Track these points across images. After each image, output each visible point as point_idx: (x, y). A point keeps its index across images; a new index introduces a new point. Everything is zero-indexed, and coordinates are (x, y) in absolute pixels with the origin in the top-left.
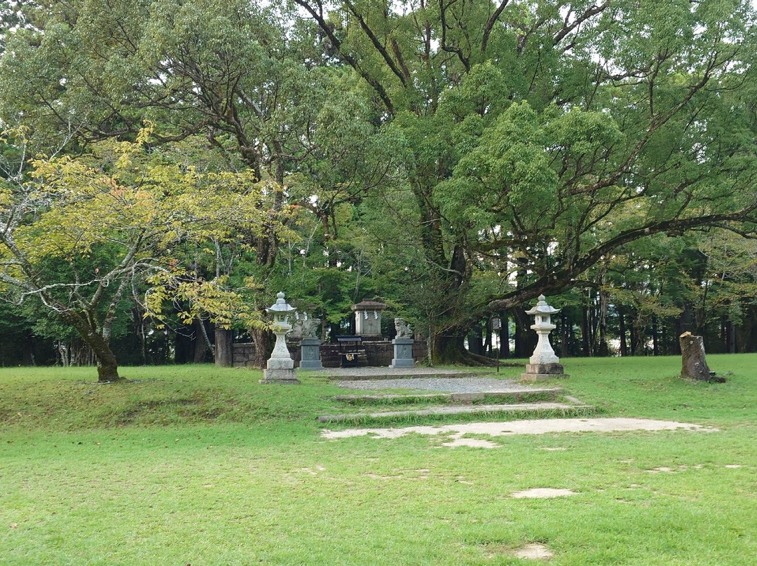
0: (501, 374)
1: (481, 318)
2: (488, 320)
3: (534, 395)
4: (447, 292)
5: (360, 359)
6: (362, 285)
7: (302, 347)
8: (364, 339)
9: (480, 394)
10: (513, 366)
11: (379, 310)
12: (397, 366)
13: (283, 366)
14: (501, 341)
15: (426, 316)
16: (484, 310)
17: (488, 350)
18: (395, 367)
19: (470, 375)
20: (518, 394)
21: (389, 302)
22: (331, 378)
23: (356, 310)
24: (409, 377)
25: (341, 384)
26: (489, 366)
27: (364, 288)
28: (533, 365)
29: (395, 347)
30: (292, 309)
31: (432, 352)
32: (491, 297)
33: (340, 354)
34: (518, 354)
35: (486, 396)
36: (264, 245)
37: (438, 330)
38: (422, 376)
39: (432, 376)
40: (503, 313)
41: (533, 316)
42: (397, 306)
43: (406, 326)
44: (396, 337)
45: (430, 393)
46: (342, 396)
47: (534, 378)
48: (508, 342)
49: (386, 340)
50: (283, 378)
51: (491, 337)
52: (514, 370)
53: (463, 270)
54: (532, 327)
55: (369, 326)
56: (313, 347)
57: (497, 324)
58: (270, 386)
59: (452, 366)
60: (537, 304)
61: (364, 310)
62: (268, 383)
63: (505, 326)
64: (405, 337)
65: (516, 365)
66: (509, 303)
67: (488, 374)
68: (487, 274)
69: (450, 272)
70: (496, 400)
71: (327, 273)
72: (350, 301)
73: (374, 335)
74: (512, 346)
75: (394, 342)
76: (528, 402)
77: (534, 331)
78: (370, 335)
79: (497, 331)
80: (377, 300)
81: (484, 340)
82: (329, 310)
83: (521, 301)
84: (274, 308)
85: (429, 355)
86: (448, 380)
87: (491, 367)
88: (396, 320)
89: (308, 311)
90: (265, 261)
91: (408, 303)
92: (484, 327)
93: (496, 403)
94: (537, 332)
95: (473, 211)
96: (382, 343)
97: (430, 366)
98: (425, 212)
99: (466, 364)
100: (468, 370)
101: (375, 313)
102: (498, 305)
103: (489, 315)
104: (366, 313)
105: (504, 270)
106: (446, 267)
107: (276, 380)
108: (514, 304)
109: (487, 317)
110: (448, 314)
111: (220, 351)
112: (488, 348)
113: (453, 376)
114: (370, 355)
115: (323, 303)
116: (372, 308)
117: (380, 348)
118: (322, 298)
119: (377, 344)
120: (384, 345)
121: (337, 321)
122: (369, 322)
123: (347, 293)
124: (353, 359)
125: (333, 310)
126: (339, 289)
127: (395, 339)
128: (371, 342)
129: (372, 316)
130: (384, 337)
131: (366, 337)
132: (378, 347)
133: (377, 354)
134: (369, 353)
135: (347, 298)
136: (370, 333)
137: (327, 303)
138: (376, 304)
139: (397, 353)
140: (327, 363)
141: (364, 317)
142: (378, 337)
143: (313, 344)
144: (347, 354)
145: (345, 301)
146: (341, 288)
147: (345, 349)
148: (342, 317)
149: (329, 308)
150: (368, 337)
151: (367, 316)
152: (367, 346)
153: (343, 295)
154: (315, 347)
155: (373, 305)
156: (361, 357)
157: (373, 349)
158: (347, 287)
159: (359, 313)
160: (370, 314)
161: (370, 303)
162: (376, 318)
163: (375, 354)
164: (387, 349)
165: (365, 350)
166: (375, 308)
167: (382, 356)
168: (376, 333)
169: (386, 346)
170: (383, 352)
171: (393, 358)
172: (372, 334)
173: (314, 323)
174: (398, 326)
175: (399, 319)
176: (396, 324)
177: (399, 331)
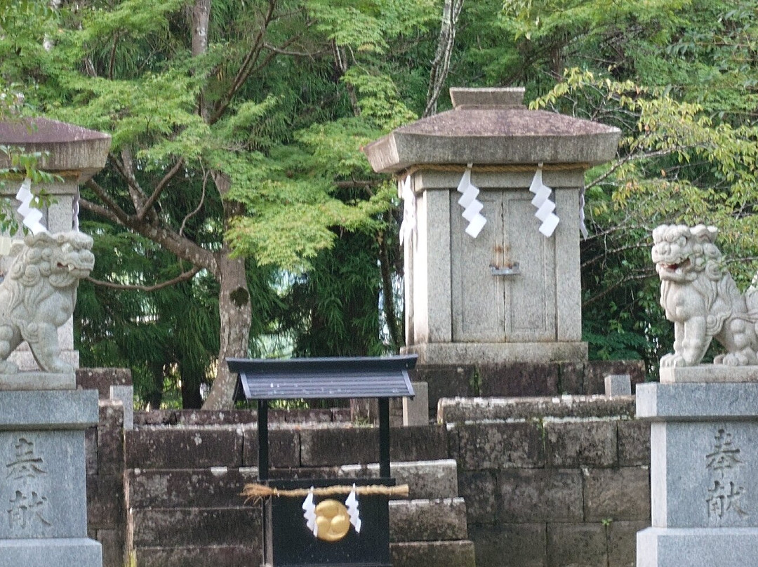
8: (445, 379)
11: (568, 171)
29: (659, 438)
33: (257, 490)
49: (613, 387)
55: (497, 290)
61: (453, 168)
64: (729, 364)
75: (647, 401)
78: (503, 354)
88: (666, 240)
96: (584, 411)
101: (539, 187)
104: (468, 189)
114: (498, 495)
115: (204, 127)
116: (517, 159)
117: (572, 450)
118: (197, 89)
119: (547, 421)
120: (599, 425)
121: (299, 254)
122: (498, 259)
123: (375, 54)
124: (358, 529)
125: (274, 176)
126: (321, 28)
127: (657, 379)
128: (501, 402)
129: (517, 211)
130: (606, 367)
131: (470, 370)
132: (553, 439)
133: (550, 494)
134: (489, 486)
135: (374, 95)
136: (506, 340)
137: (238, 128)
138: (542, 132)
139: (672, 487)
140: (174, 558)
141: (457, 224)
142: (559, 367)
143: (42, 420)
144: (311, 493)
145: (368, 112)
146: (334, 22)
147: (305, 456)
148: (335, 228)
149: (250, 161)
150: (485, 368)
151: (482, 213)
152: (475, 431)
153: (352, 71)
154: (57, 438)
155: (518, 134)
156: (422, 512)
157: (515, 455)
158: (377, 15)
159: (419, 195)
160: (498, 199)
161: (503, 121)
162: (548, 228)
163: (530, 491)
164: (619, 453)
165: (452, 463)
166: (533, 158)
167: (584, 508)
168: (549, 333)
169: (610, 435)
170: (586, 472)
171: (648, 522)
172: (520, 347)
173: (44, 265)
174: (682, 283)
175: (697, 230)
176: (662, 271)
177: (683, 320)
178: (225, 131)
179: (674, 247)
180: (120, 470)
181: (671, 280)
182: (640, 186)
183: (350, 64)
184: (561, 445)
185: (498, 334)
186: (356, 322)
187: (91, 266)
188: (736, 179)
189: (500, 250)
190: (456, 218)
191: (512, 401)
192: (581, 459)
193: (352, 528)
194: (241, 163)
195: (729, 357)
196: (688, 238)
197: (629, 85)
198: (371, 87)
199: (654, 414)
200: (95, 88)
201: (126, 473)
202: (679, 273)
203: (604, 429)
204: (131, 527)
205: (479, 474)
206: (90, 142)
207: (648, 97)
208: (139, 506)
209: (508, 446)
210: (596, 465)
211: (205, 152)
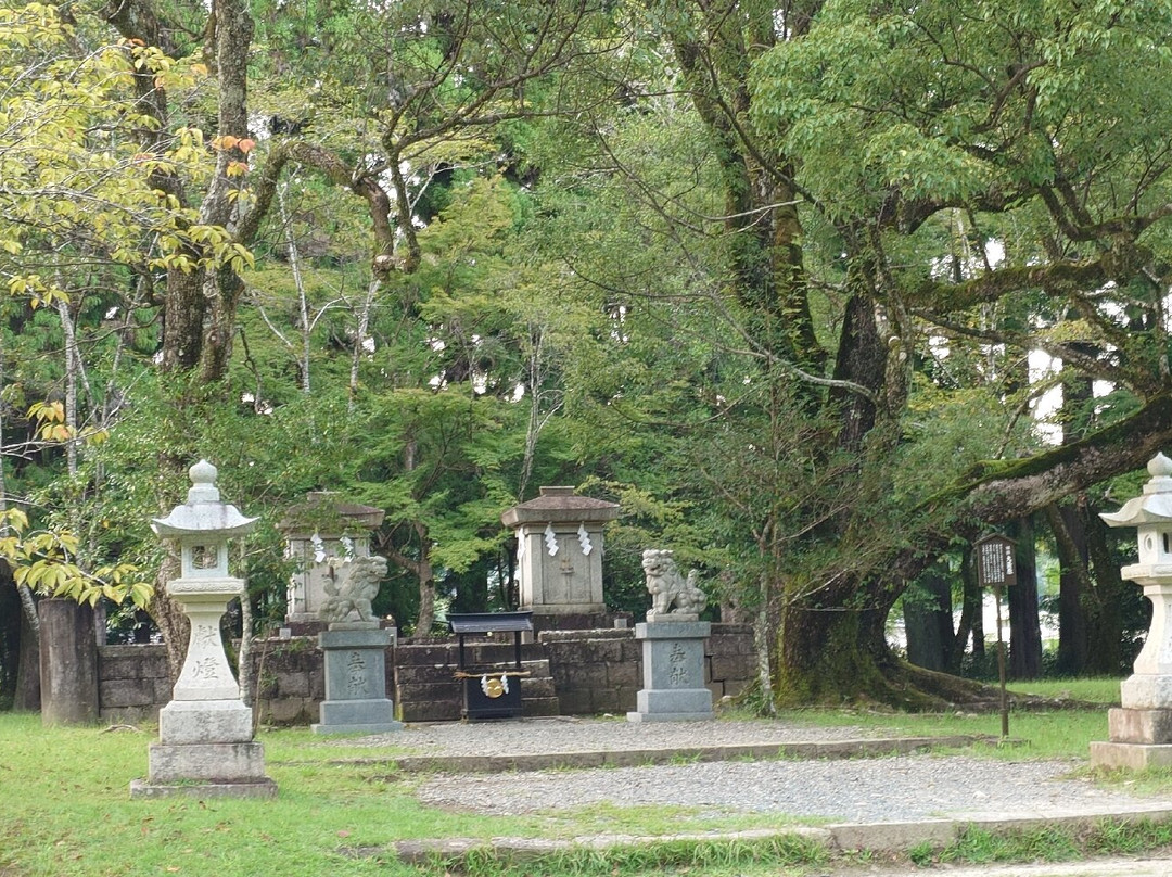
0: (1018, 744)
1: (944, 546)
2: (967, 552)
3: (1142, 827)
4: (822, 459)
5: (531, 691)
6: (546, 444)
7: (326, 653)
8: (541, 621)
9: (937, 826)
10: (1056, 707)
11: (595, 524)
12: (656, 714)
13: (214, 730)
14: (1013, 619)
15: (752, 541)
16: (950, 517)
17: (970, 649)
18: (646, 720)
19: (905, 748)
20: (1081, 826)
21: (637, 498)
22: (406, 767)
23: (517, 526)
24: (687, 755)
25: (433, 788)
26: (972, 710)
27: (554, 454)
28: (1135, 712)
29: (647, 649)
30: (244, 521)
31: (773, 664)
32: (978, 471)
33: (460, 674)
34: (1068, 664)
35: (963, 833)
36: (186, 306)
37: (794, 591)
38: (732, 754)
39: (769, 752)
40: (1018, 525)
41: (1130, 532)
42: (660, 509)
43: (685, 576)
44: (650, 616)
45: (751, 824)
46: (420, 843)
47: (1139, 757)
48: (1037, 621)
49: (619, 625)
50: (213, 772)
51: (980, 605)
52: (1061, 723)
53: (878, 379)
54: (1127, 572)
55: (564, 580)
56: (362, 655)
57: (997, 561)
58: (160, 807)
59: (845, 713)
60: (1146, 488)
61: (543, 524)
62: (157, 794)
63: (1025, 570)
64: (679, 613)
65: (1069, 705)
66: (1040, 491)
67: (970, 741)
68: (962, 397)
69: (834, 390)
70: (1003, 847)
71: (427, 404)
72: (509, 497)
73: (580, 609)
74: (1049, 634)
75: (640, 631)
76: (1119, 853)
77: (1134, 587)
78: (567, 610)
79: (999, 589)
80: (594, 492)
81: (957, 616)
82: (436, 527)
83: (1083, 482)
84: (178, 519)
85: (764, 675)
86: (826, 767)
87: (980, 711)
88: (649, 557)
89: (353, 531)
90: (191, 359)
91: (697, 498)
92: (958, 575)
93: (999, 859)
94: (1147, 591)
95: (901, 142)
96: (606, 635)
97: (765, 713)
98: (741, 184)
99: (894, 702)
100: (901, 727)
101: (583, 533)
102: (1002, 499)
103: (970, 532)
104: (550, 534)
105: (1016, 382)
106: (821, 371)
107: (186, 784)
108: (1058, 493)
109: (964, 542)
110: (826, 531)
111: (56, 670)
112: (970, 642)
113: (846, 752)
114: (568, 676)
115: (417, 505)
116: (572, 519)
117: (602, 653)
118: (412, 487)
119: (590, 640)
120: (613, 642)
121: (463, 563)
122: (564, 565)
123: (495, 470)
124: (507, 692)
125: (449, 527)
126: (470, 458)
127: (645, 621)
128: (568, 632)
129: (572, 543)
130: (615, 615)
131: (552, 617)
132: (593, 649)
133: (591, 675)
134: (563, 671)
135: (494, 488)
136: (568, 603)
137: (431, 505)
138: (584, 506)
139: (654, 671)
140: (420, 706)
141: (545, 549)
142: (594, 615)
143: (364, 644)
144: (485, 676)
145: (491, 497)
146: (475, 455)
147: (479, 659)
148: (479, 551)
149: (438, 520)
150: (559, 616)
151: (556, 544)
152: (557, 646)
153: (484, 477)
154: (371, 652)
155: (573, 508)
156: (534, 683)
157: (576, 656)
158: (495, 451)
159: (526, 536)
160: (563, 538)
161: (564, 501)
162: (586, 552)
163: (582, 673)
164: (623, 655)
165: (547, 661)
166: (580, 519)
167: (608, 681)
168: (588, 600)
169: (619, 647)
170: (608, 664)
171: (642, 687)
172: (575, 607)
173: (364, 572)
174: (657, 576)
175: (663, 552)
176: (647, 571)
177: (658, 593)
178: (426, 507)
179: (653, 560)
180: (392, 666)
181: (652, 575)
182: (619, 530)
183: (483, 474)
184: (596, 652)
185: (564, 600)
186: (478, 595)
187: (386, 572)
188: (665, 526)
189: (564, 561)
190: (544, 548)
191: (573, 632)
192: (606, 658)
193: (504, 692)
194: (433, 521)
195: (679, 610)
196: (659, 555)
197: (616, 483)
198: (493, 485)
199: (645, 637)
200: (364, 487)
201: (395, 668)
202: (655, 572)
203: (616, 644)
204: (399, 693)
205: (559, 666)
206: (375, 514)
207: (625, 488)
208: (402, 683)
209: (572, 652)
210: (613, 661)
211: (417, 517)
